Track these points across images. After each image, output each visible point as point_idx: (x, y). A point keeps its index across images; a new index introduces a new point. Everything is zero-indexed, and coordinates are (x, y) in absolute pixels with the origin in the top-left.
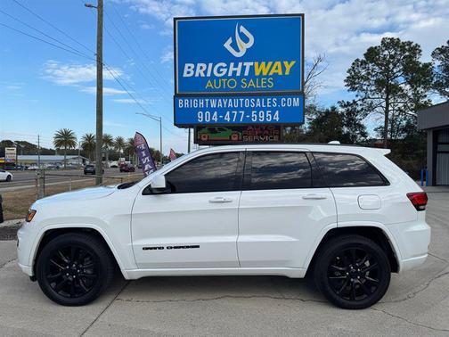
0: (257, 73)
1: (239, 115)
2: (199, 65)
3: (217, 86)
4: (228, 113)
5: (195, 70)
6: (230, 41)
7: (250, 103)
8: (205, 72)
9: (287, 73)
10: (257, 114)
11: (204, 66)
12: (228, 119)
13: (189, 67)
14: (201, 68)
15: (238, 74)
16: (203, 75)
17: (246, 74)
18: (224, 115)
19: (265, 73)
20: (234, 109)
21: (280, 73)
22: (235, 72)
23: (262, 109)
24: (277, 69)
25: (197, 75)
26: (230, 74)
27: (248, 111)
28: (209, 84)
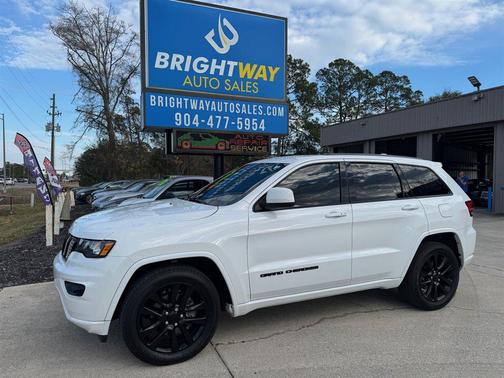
0: (242, 75)
1: (223, 121)
2: (175, 56)
3: (198, 83)
4: (211, 117)
5: (170, 60)
6: (212, 33)
7: (236, 109)
8: (183, 65)
9: (272, 79)
10: (243, 121)
11: (181, 57)
12: (212, 125)
13: (163, 57)
14: (178, 60)
15: (221, 73)
16: (180, 69)
17: (230, 74)
18: (207, 121)
19: (249, 77)
20: (218, 113)
21: (265, 79)
22: (217, 71)
23: (247, 116)
24: (262, 73)
25: (172, 68)
26: (212, 72)
27: (233, 117)
28: (187, 81)
